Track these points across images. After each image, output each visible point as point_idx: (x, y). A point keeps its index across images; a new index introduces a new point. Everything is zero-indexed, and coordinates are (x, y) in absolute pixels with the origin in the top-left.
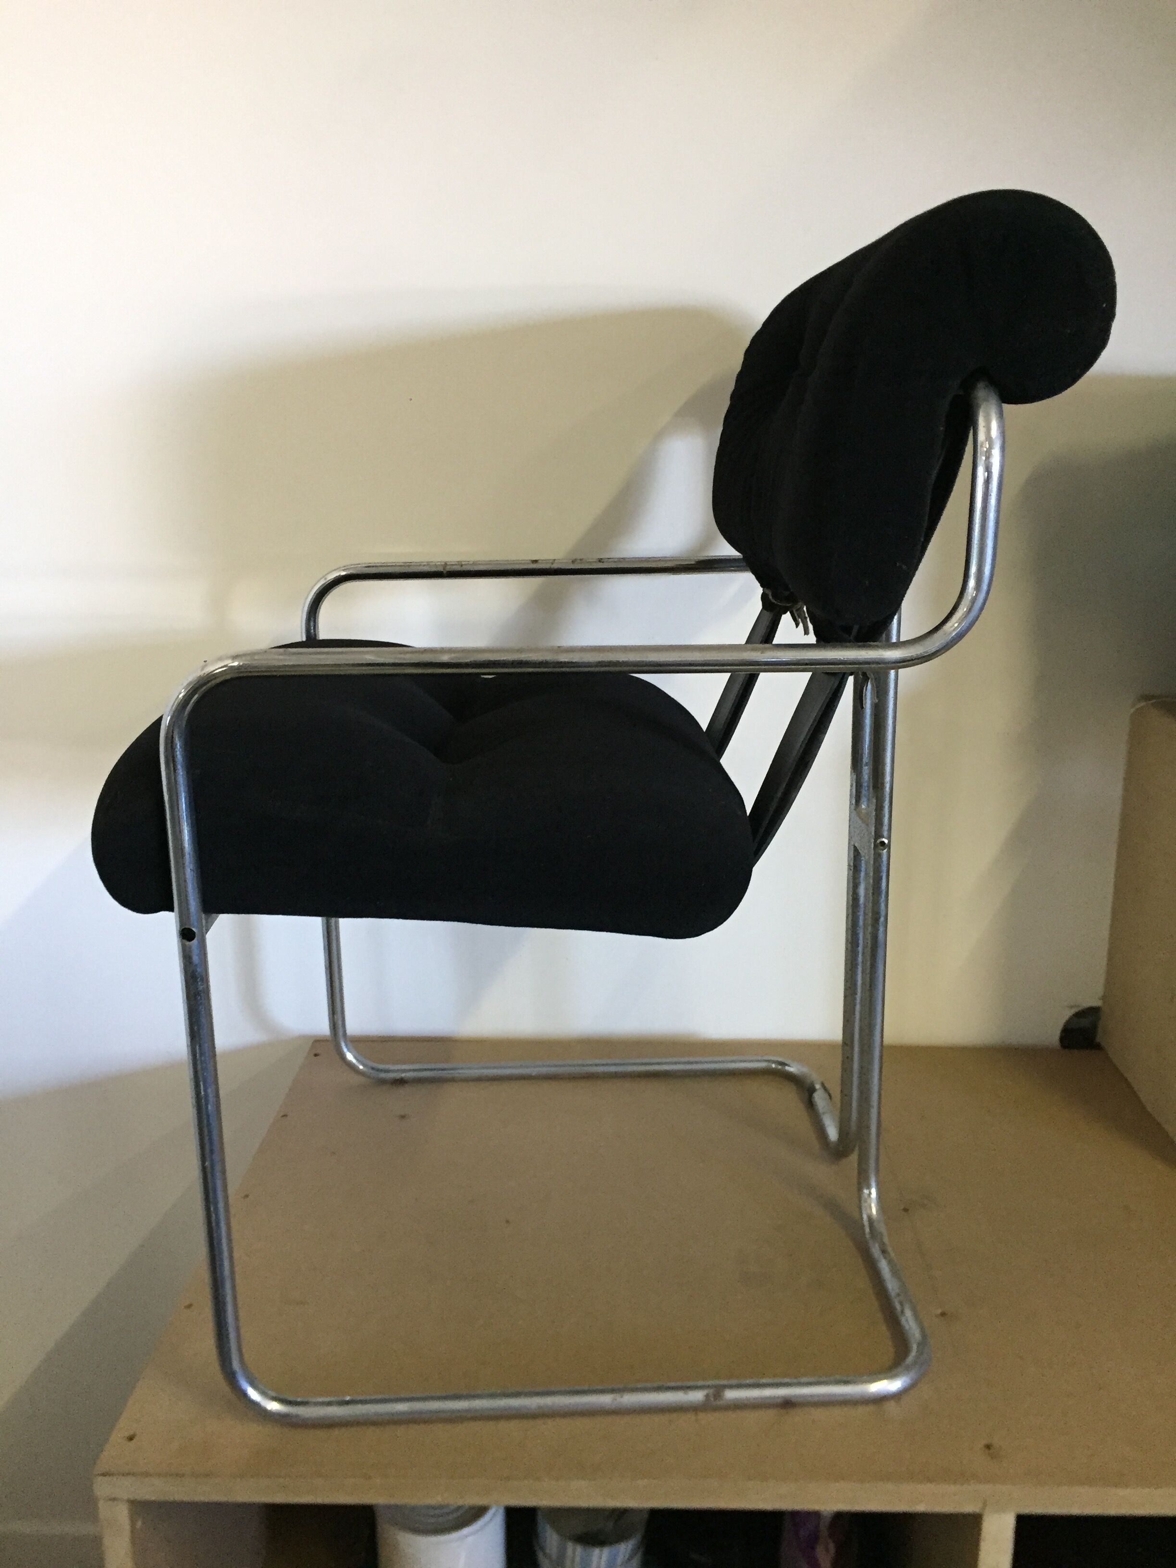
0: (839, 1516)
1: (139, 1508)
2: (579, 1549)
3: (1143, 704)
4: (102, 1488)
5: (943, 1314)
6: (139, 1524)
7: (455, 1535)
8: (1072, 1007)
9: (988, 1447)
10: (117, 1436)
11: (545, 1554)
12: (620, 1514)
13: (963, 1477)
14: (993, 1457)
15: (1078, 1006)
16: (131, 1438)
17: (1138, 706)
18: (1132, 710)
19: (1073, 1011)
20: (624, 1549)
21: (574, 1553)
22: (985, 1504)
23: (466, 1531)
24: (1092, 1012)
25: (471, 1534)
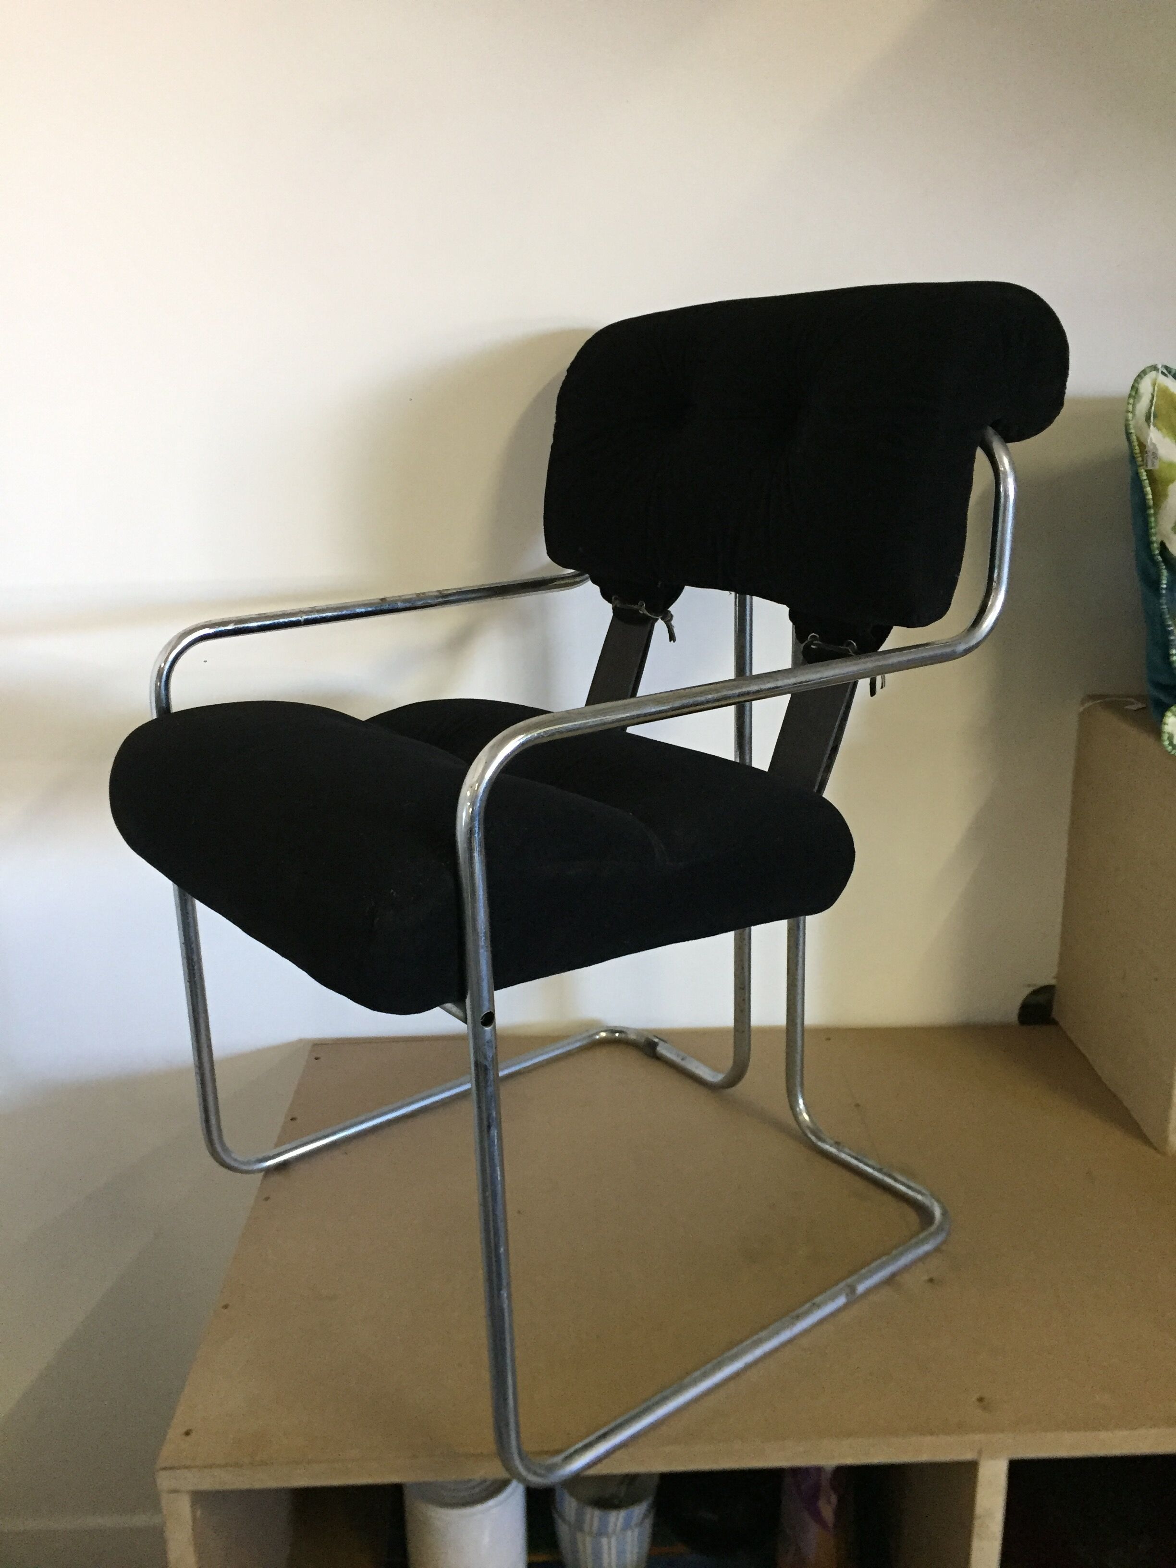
0: (840, 1470)
1: (200, 1498)
2: (597, 1513)
3: (1091, 703)
4: (165, 1481)
5: (931, 1280)
6: (199, 1513)
7: (479, 1507)
8: (1029, 986)
9: (981, 1400)
10: (174, 1433)
11: (564, 1520)
12: (631, 1479)
13: (961, 1428)
14: (985, 1408)
15: (1035, 985)
16: (187, 1433)
17: (1087, 705)
18: (1081, 709)
19: (1031, 989)
20: (639, 1510)
21: (592, 1517)
22: (980, 1452)
23: (491, 1503)
24: (1047, 991)
25: (496, 1506)
